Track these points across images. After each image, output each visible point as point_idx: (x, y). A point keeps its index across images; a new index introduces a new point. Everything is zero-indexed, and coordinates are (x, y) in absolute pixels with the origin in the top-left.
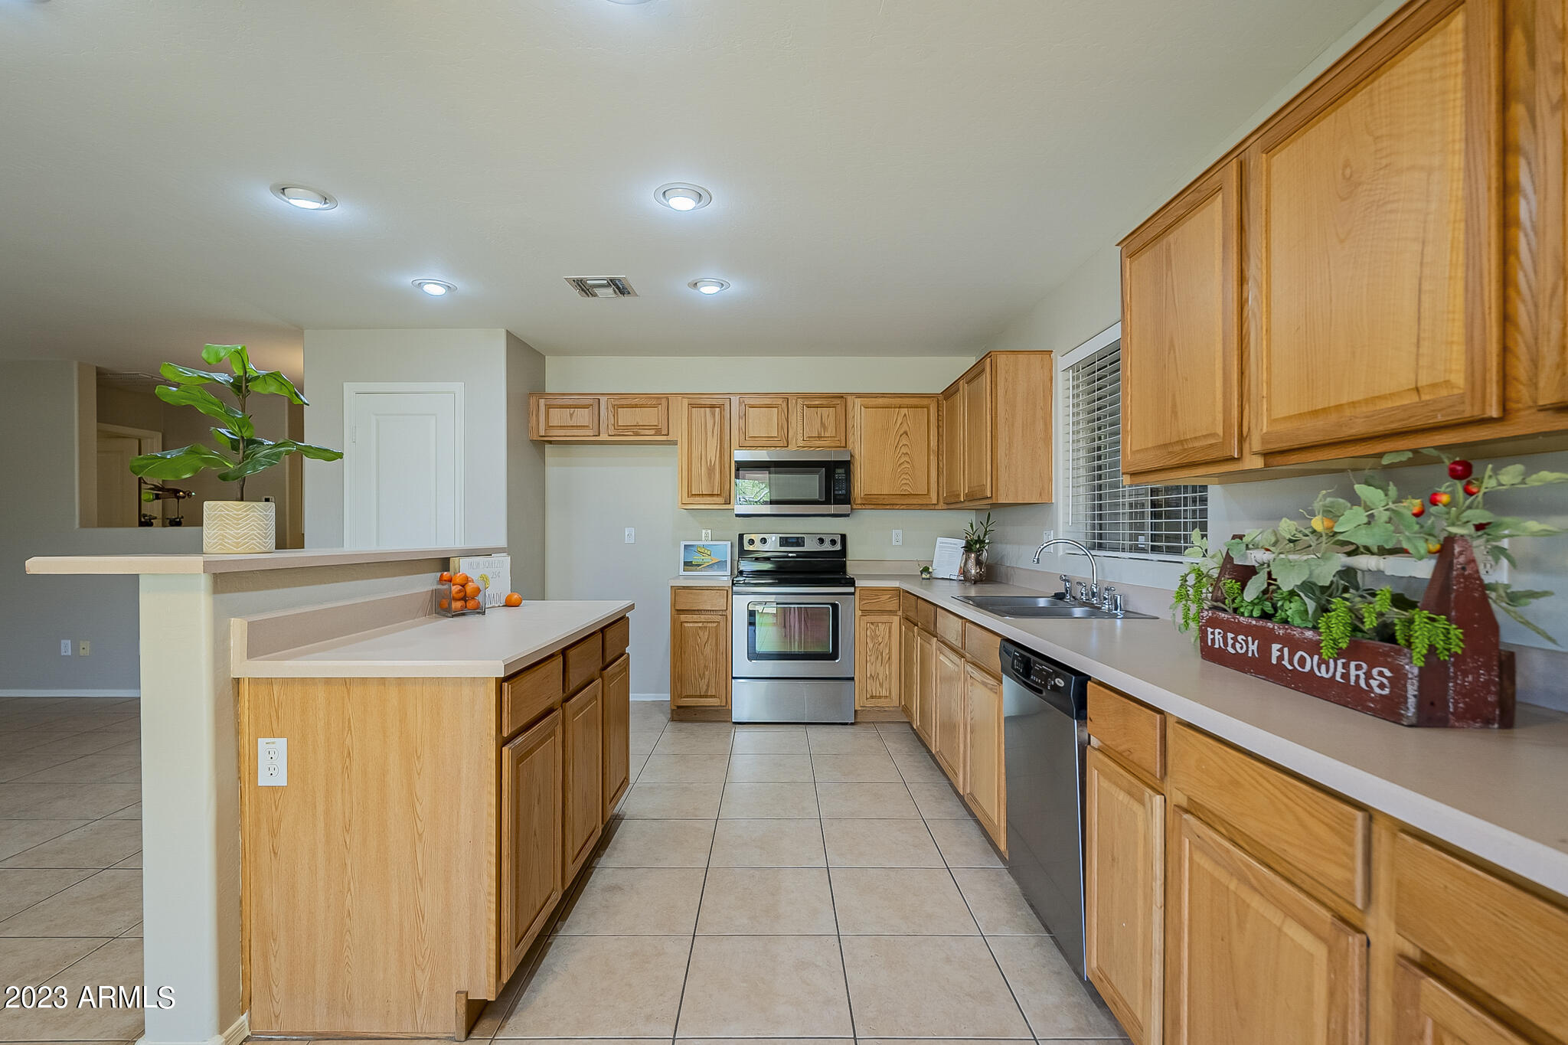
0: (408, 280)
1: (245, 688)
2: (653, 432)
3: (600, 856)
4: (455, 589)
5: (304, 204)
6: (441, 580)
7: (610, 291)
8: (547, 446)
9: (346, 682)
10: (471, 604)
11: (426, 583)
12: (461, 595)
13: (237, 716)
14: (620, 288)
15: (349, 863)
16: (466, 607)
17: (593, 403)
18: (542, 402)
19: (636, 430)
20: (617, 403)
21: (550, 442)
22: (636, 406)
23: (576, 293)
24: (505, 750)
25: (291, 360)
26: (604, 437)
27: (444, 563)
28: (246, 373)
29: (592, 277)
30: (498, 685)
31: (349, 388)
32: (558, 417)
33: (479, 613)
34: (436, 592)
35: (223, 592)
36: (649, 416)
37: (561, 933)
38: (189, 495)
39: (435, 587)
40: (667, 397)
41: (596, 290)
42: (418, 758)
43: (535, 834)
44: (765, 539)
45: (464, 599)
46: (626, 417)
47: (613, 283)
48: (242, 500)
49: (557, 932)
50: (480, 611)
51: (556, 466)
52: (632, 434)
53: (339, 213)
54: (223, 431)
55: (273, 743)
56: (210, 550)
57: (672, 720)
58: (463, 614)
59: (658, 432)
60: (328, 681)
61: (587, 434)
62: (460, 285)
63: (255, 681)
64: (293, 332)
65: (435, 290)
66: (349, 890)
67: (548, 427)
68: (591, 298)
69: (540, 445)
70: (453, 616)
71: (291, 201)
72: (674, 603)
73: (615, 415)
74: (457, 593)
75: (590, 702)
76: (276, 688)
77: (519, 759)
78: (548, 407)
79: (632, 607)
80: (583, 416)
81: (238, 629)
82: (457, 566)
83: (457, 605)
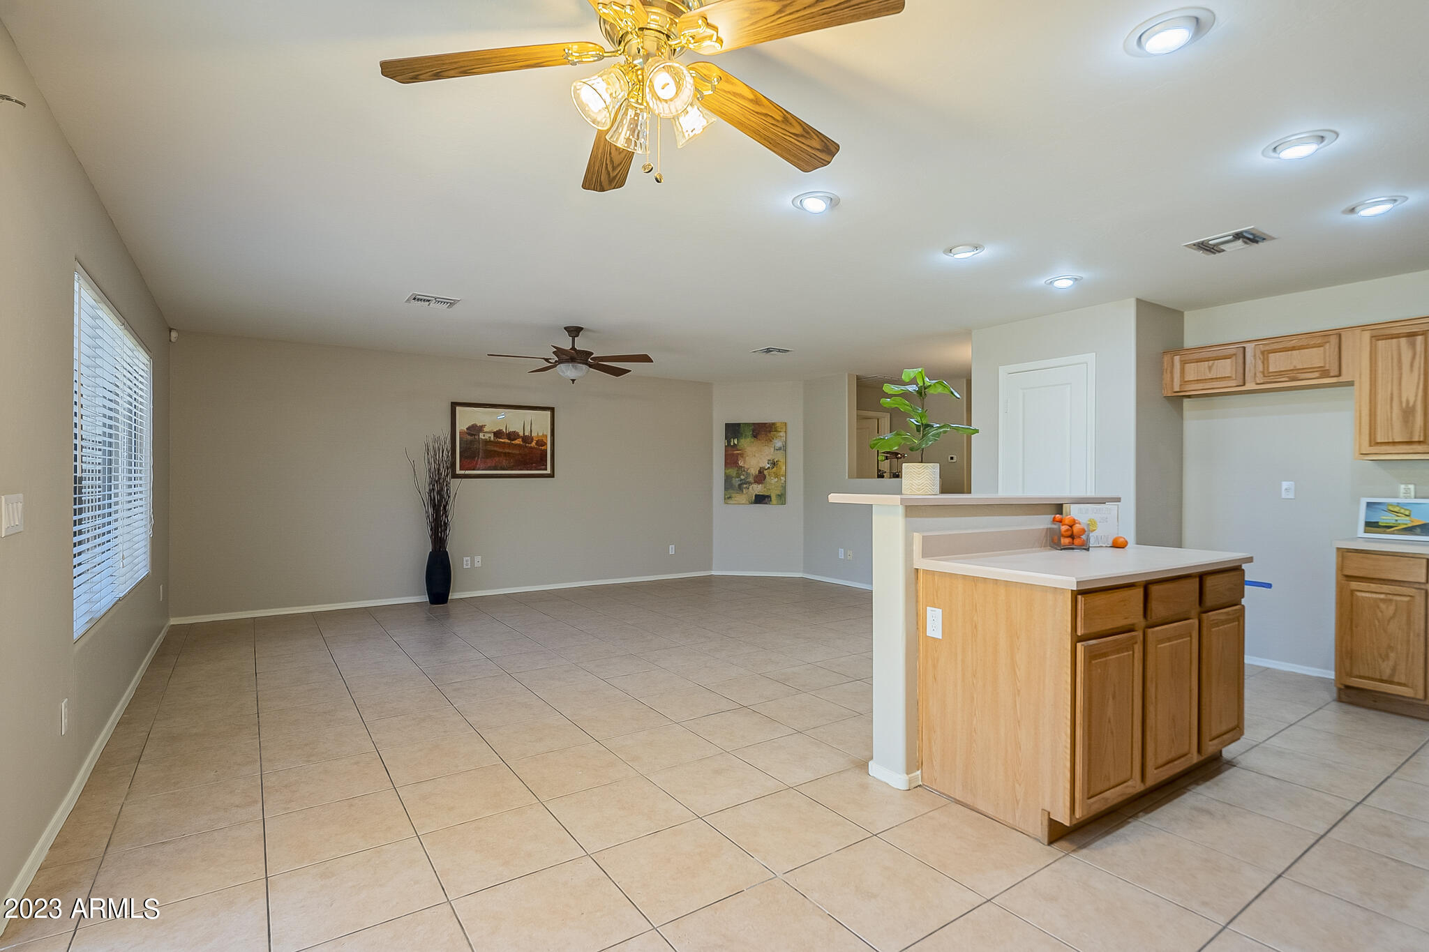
0: (1041, 282)
1: (921, 574)
2: (1317, 375)
3: (1198, 784)
4: (1064, 528)
5: (963, 255)
6: (1054, 520)
7: (1240, 243)
8: (1186, 401)
9: (975, 579)
10: (1077, 541)
11: (1043, 522)
12: (1069, 533)
13: (917, 591)
14: (1252, 238)
15: (975, 696)
16: (1073, 544)
17: (1239, 352)
18: (1177, 358)
19: (1293, 374)
20: (1267, 348)
21: (1189, 397)
22: (1293, 349)
23: (1200, 254)
24: (1079, 645)
25: (961, 353)
26: (1250, 386)
27: (1059, 508)
28: (924, 383)
29: (1212, 237)
30: (1074, 596)
31: (1003, 370)
32: (1192, 372)
33: (1085, 549)
34: (1049, 530)
35: (909, 517)
36: (1314, 357)
37: (1142, 820)
38: (904, 457)
39: (1050, 526)
40: (1338, 334)
41: (1222, 247)
42: (1018, 638)
43: (1109, 722)
45: (1072, 536)
46: (1278, 362)
47: (1238, 236)
48: (922, 462)
49: (1137, 817)
50: (1085, 547)
51: (1195, 422)
52: (1287, 379)
53: (986, 253)
54: (912, 420)
55: (934, 611)
56: (906, 493)
57: (1339, 700)
58: (1073, 549)
59: (1325, 373)
60: (965, 577)
61: (1231, 386)
62: (1084, 275)
63: (926, 572)
64: (965, 334)
65: (1064, 284)
66: (975, 714)
67: (1184, 382)
68: (1218, 254)
69: (1177, 400)
70: (1061, 550)
71: (956, 256)
72: (1341, 568)
73: (1265, 361)
74: (1065, 531)
75: (1181, 637)
76: (936, 577)
77: (1091, 656)
78: (1183, 363)
79: (1250, 560)
80: (1225, 368)
81: (917, 538)
82: (1068, 510)
83: (1065, 541)
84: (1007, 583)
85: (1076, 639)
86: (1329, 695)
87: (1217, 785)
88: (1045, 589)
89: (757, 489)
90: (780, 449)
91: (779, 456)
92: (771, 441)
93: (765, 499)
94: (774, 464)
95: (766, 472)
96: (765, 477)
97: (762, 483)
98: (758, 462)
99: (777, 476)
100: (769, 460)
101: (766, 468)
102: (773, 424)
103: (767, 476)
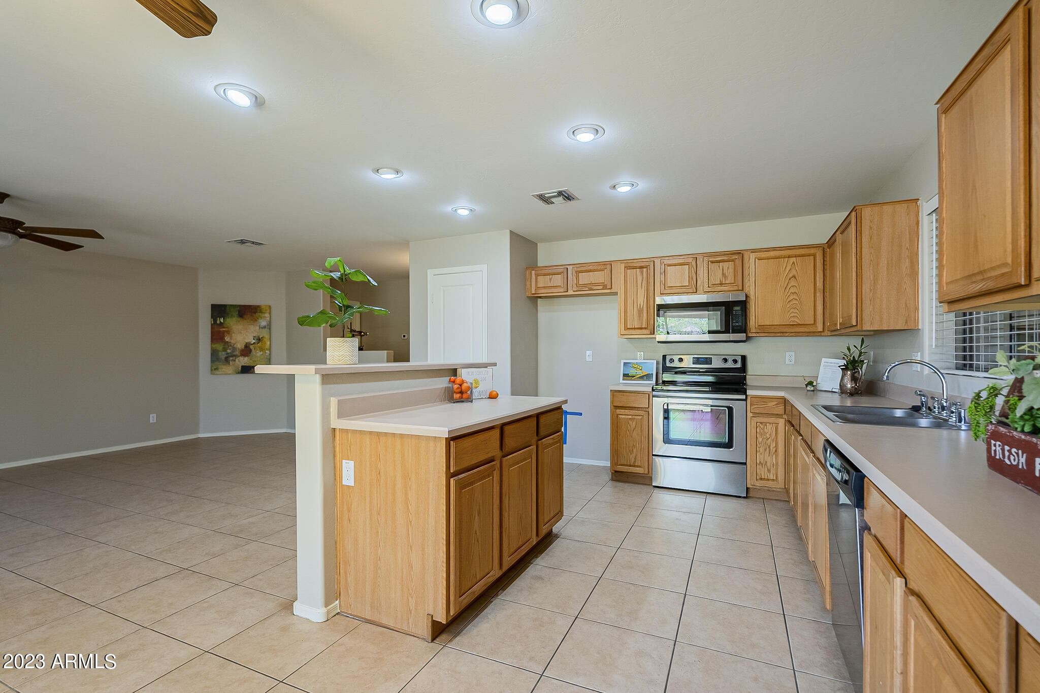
0: (449, 209)
1: (337, 433)
2: (601, 287)
3: (537, 557)
4: (456, 386)
5: (388, 176)
6: (450, 381)
7: (561, 198)
8: (539, 300)
9: (378, 434)
10: (465, 396)
11: (443, 383)
12: (459, 390)
13: (334, 447)
14: (568, 198)
15: (380, 531)
16: (462, 398)
17: (563, 270)
18: (533, 272)
19: (590, 286)
20: (579, 269)
21: (540, 297)
22: (590, 271)
23: (541, 203)
24: (452, 480)
25: (401, 259)
26: (570, 292)
27: (454, 372)
28: (345, 271)
29: (546, 192)
30: (448, 442)
31: (430, 272)
32: (542, 282)
33: (470, 401)
34: (448, 388)
35: (327, 384)
36: (599, 277)
37: (499, 597)
39: (447, 385)
40: (610, 264)
41: (553, 200)
42: (410, 479)
43: (476, 533)
44: (681, 358)
45: (461, 392)
46: (584, 278)
47: (560, 194)
48: (343, 337)
49: (498, 596)
50: (469, 400)
51: (545, 314)
52: (587, 289)
53: (406, 178)
54: (336, 302)
55: (348, 463)
56: (330, 363)
57: (612, 480)
58: (463, 402)
59: (605, 287)
60: (371, 433)
61: (560, 291)
62: (478, 208)
63: (342, 430)
64: (404, 244)
65: (464, 212)
66: (380, 546)
67: (537, 288)
68: (550, 205)
69: (534, 299)
70: (454, 403)
71: (382, 176)
72: (612, 402)
73: (578, 278)
74: (457, 389)
75: (525, 459)
76: (349, 434)
77: (461, 486)
78: (537, 275)
79: (565, 402)
80: (558, 280)
81: (334, 402)
82: (460, 373)
83: (457, 396)
84: (402, 436)
85: (450, 475)
86: (607, 477)
87: (548, 555)
88: (428, 438)
89: (244, 361)
90: (265, 327)
91: (264, 334)
92: (256, 320)
93: (251, 370)
94: (259, 340)
95: (251, 347)
96: (250, 351)
97: (248, 356)
98: (244, 338)
99: (262, 349)
100: (254, 337)
101: (252, 343)
102: (259, 306)
103: (253, 350)
